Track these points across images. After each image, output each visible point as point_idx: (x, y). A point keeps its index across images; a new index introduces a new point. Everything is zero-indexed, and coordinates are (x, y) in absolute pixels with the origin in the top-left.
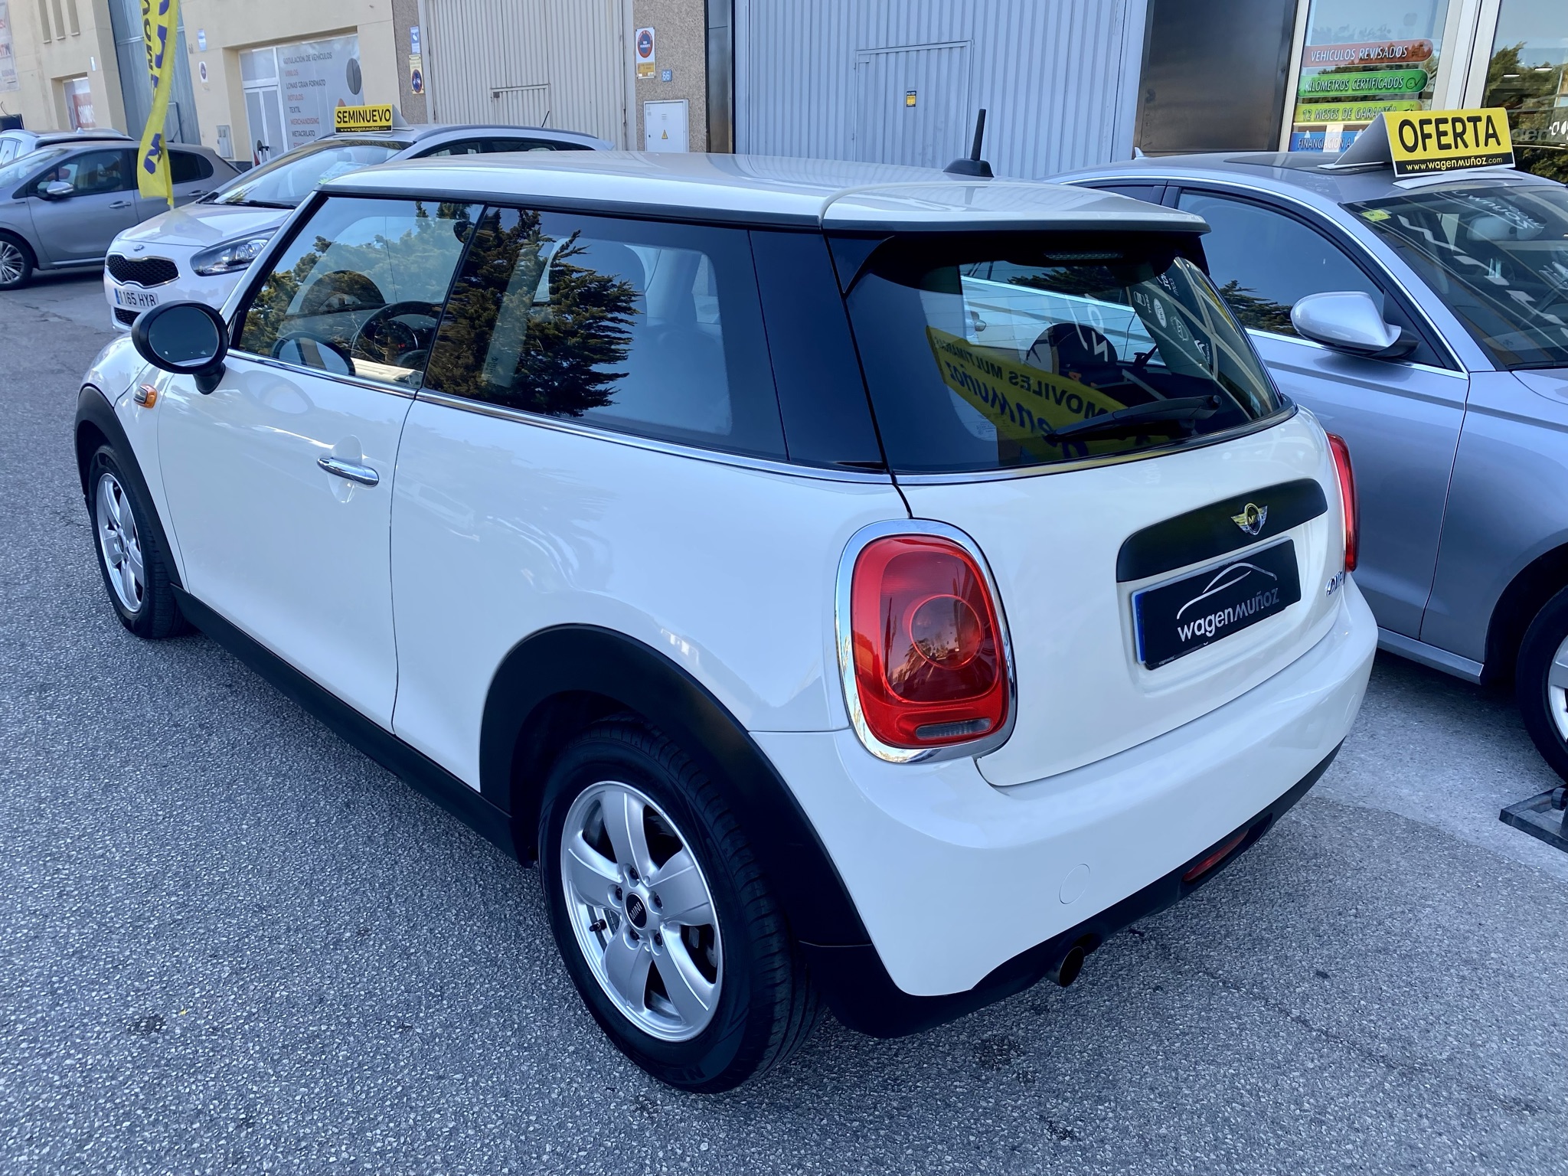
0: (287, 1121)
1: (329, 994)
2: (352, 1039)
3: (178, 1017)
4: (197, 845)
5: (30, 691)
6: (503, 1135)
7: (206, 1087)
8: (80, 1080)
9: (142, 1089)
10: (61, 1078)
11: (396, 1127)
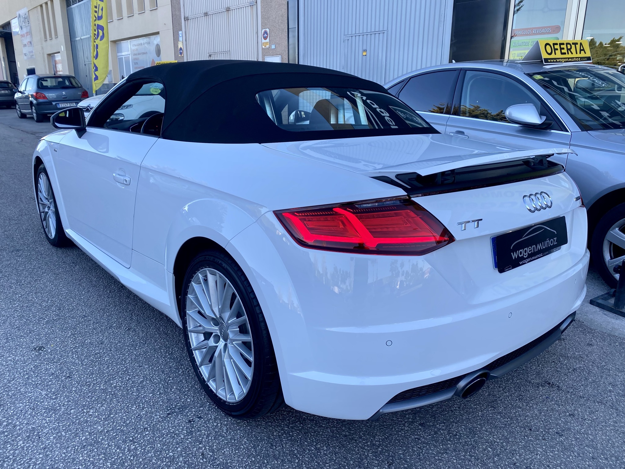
0: (83, 377)
1: (105, 342)
2: (111, 355)
3: (50, 347)
5: (13, 252)
6: (160, 383)
7: (56, 366)
8: (12, 364)
9: (34, 367)
10: (6, 363)
11: (122, 380)
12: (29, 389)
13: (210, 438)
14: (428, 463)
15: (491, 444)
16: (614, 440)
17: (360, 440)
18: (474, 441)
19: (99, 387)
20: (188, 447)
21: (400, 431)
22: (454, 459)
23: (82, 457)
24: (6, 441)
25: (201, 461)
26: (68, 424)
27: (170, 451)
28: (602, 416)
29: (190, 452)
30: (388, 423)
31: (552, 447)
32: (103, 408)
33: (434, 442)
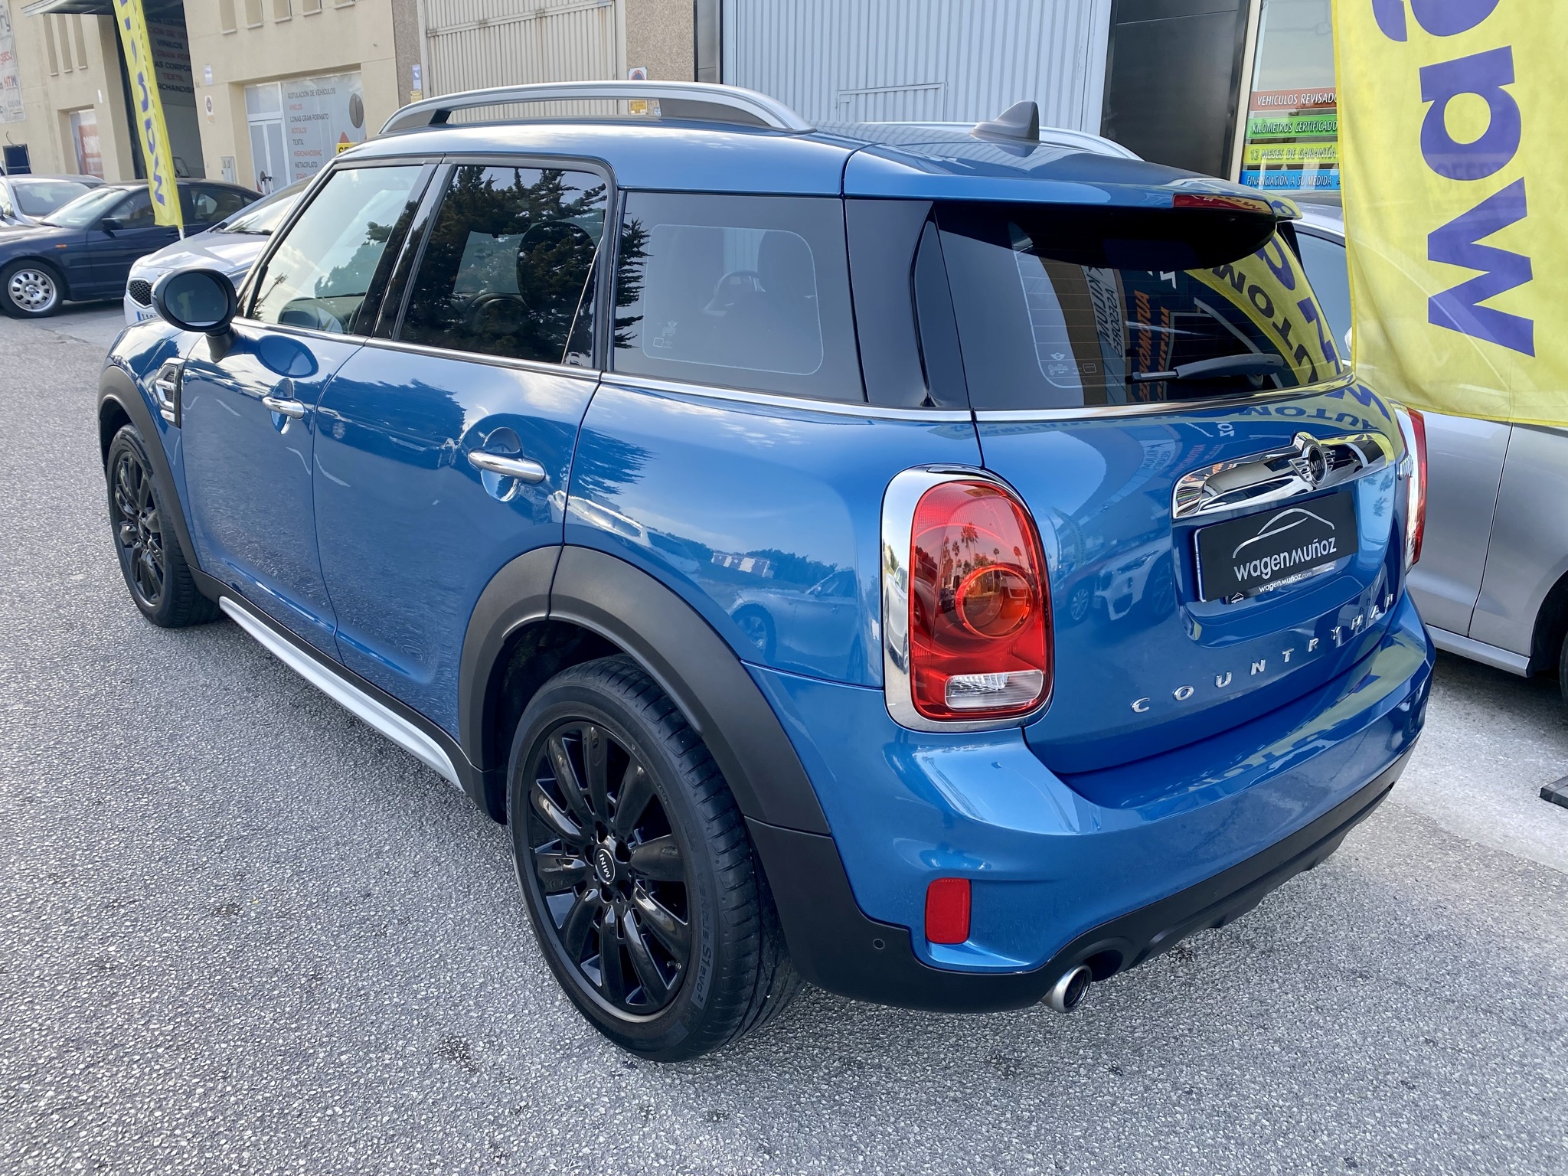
0: (348, 977)
1: (375, 890)
2: (396, 921)
3: (252, 906)
4: (254, 781)
6: (524, 987)
7: (280, 953)
8: (176, 948)
9: (228, 954)
10: (161, 946)
11: (436, 981)
12: (233, 1008)
13: (664, 1112)
14: (1140, 1156)
15: (1267, 1112)
16: (1523, 1096)
17: (989, 1108)
18: (1230, 1104)
19: (390, 999)
20: (620, 1134)
21: (1070, 1088)
22: (1193, 1146)
23: (393, 1161)
24: (214, 1132)
25: (656, 1164)
26: (344, 1087)
27: (584, 1144)
28: (1494, 1043)
29: (627, 1145)
30: (1043, 1070)
31: (1395, 1114)
32: (411, 1048)
33: (1146, 1108)
